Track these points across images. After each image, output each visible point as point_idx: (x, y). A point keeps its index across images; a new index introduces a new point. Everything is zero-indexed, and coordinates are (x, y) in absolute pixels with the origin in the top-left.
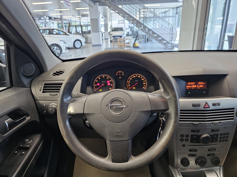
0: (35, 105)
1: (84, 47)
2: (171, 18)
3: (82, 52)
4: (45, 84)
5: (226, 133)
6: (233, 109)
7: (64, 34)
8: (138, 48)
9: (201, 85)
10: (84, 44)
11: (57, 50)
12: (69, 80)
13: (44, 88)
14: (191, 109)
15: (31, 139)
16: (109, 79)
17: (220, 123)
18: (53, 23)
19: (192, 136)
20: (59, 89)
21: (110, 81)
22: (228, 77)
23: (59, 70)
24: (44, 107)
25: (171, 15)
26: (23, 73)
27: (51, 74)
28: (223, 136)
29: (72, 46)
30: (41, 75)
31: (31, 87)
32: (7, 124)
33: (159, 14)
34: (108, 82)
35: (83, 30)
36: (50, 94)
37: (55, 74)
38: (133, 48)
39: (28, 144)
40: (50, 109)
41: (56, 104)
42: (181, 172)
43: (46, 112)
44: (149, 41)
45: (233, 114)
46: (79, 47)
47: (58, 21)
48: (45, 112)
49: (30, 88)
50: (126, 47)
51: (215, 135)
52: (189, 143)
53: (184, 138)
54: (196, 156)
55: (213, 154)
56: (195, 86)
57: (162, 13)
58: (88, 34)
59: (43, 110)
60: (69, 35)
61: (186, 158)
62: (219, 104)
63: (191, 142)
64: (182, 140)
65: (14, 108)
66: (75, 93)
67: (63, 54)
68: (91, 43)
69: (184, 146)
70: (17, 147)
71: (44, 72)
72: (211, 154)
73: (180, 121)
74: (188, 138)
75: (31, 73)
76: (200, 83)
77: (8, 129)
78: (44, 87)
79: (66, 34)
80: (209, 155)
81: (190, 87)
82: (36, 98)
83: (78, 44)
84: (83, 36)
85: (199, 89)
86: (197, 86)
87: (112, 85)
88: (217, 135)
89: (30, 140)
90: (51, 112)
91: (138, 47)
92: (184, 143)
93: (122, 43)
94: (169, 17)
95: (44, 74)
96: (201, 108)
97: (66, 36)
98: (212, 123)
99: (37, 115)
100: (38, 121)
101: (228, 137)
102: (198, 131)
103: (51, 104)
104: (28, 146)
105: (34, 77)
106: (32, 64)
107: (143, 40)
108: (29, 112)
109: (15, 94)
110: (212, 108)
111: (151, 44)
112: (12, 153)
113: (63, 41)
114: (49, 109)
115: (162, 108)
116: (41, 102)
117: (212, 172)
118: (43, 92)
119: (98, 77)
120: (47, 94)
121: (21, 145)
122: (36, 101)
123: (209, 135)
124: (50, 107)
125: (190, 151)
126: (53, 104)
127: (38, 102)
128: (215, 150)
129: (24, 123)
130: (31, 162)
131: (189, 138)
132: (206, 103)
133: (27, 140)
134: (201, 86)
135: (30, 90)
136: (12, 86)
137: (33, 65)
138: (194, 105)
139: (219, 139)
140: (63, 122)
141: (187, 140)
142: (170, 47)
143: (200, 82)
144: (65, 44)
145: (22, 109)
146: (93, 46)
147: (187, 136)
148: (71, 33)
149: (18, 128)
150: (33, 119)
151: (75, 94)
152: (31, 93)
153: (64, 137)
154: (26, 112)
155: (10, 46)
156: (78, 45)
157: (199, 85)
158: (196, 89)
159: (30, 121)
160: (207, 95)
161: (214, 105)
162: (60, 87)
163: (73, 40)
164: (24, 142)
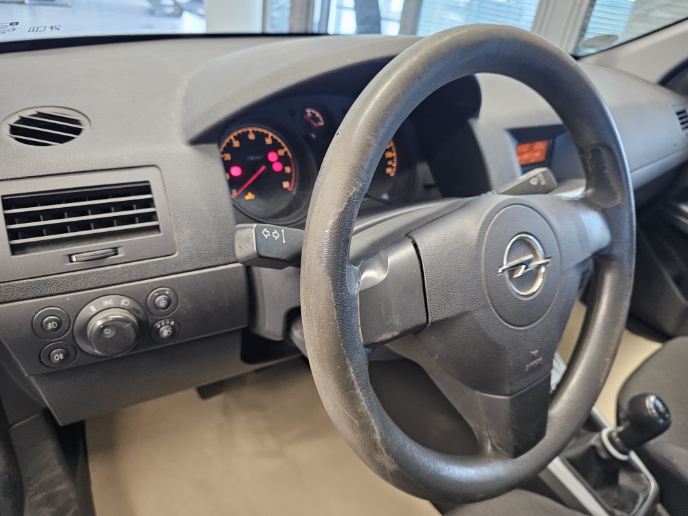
4: (5, 203)
9: (538, 151)
16: (275, 146)
21: (281, 153)
34: (272, 157)
36: (70, 256)
40: (108, 334)
43: (67, 356)
76: (536, 146)
78: (11, 219)
87: (288, 170)
90: (112, 350)
103: (93, 308)
118: (16, 251)
119: (231, 140)
126: (108, 302)
134: (538, 154)
142: (170, 10)
157: (534, 153)
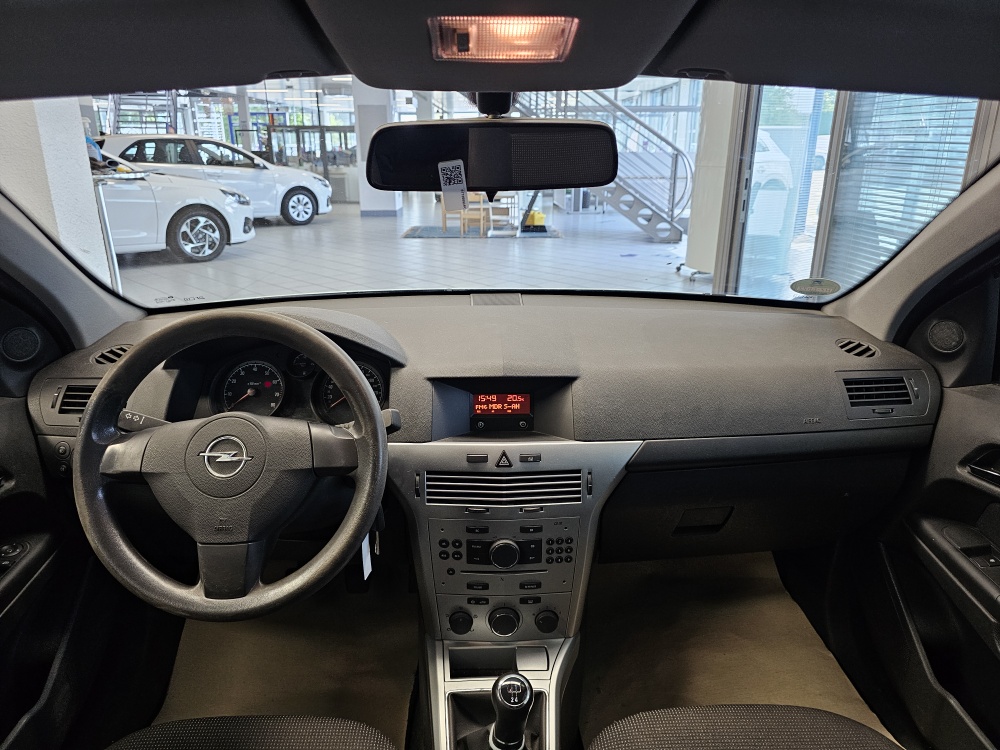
0: (34, 446)
1: (329, 220)
2: (683, 115)
3: (318, 239)
4: (69, 389)
5: (564, 539)
6: (579, 471)
7: (246, 160)
8: (544, 234)
9: (515, 403)
10: (323, 208)
11: (209, 232)
13: (64, 398)
14: (464, 470)
15: (18, 545)
17: (542, 508)
18: (207, 111)
19: (470, 543)
20: (84, 404)
21: (275, 382)
22: (576, 385)
23: (119, 347)
24: (61, 453)
25: (684, 103)
26: (4, 356)
27: (91, 359)
28: (555, 546)
29: (274, 212)
30: (60, 360)
31: (26, 396)
33: (641, 95)
35: (329, 148)
36: (80, 418)
37: (104, 358)
38: (523, 231)
39: (5, 559)
42: (451, 652)
43: (67, 470)
44: (594, 203)
45: (578, 485)
46: (304, 217)
47: (228, 102)
48: (63, 469)
49: (24, 398)
50: (495, 229)
51: (532, 542)
52: (463, 564)
53: (451, 550)
54: (487, 603)
55: (537, 600)
56: (499, 406)
57: (652, 91)
58: (347, 165)
59: (58, 464)
60: (265, 168)
61: (461, 608)
62: (537, 458)
63: (469, 562)
64: (444, 555)
66: (141, 417)
67: (233, 246)
68: (358, 203)
69: (451, 571)
71: (73, 350)
72: (530, 599)
73: (429, 501)
74: (459, 550)
75: (29, 355)
76: (510, 398)
78: (65, 396)
79: (252, 163)
80: (524, 601)
81: (484, 407)
82: (38, 428)
83: (301, 207)
84: (326, 175)
85: (509, 414)
86: (503, 407)
88: (539, 543)
89: (15, 549)
91: (542, 229)
92: (451, 563)
93: (479, 209)
94: (678, 109)
96: (490, 466)
97: (251, 171)
98: (521, 509)
99: (39, 478)
100: (42, 494)
101: (571, 550)
102: (485, 530)
104: (7, 563)
106: (33, 330)
107: (570, 199)
108: (13, 468)
110: (517, 466)
111: (599, 218)
113: (233, 195)
115: (341, 462)
116: (53, 440)
117: (540, 652)
118: (62, 411)
119: (239, 371)
120: (72, 419)
122: (39, 436)
123: (516, 543)
125: (470, 586)
127: (46, 439)
128: (539, 585)
131: (463, 550)
132: (504, 454)
133: (5, 547)
134: (517, 406)
135: (23, 403)
137: (35, 333)
138: (471, 460)
139: (545, 556)
141: (457, 556)
142: (666, 234)
143: (512, 394)
144: (245, 207)
146: (365, 214)
147: (457, 543)
150: (25, 489)
151: (140, 421)
152: (25, 412)
156: (300, 209)
157: (510, 404)
158: (500, 414)
159: (15, 492)
160: (529, 433)
161: (524, 459)
162: (88, 397)
163: (282, 190)
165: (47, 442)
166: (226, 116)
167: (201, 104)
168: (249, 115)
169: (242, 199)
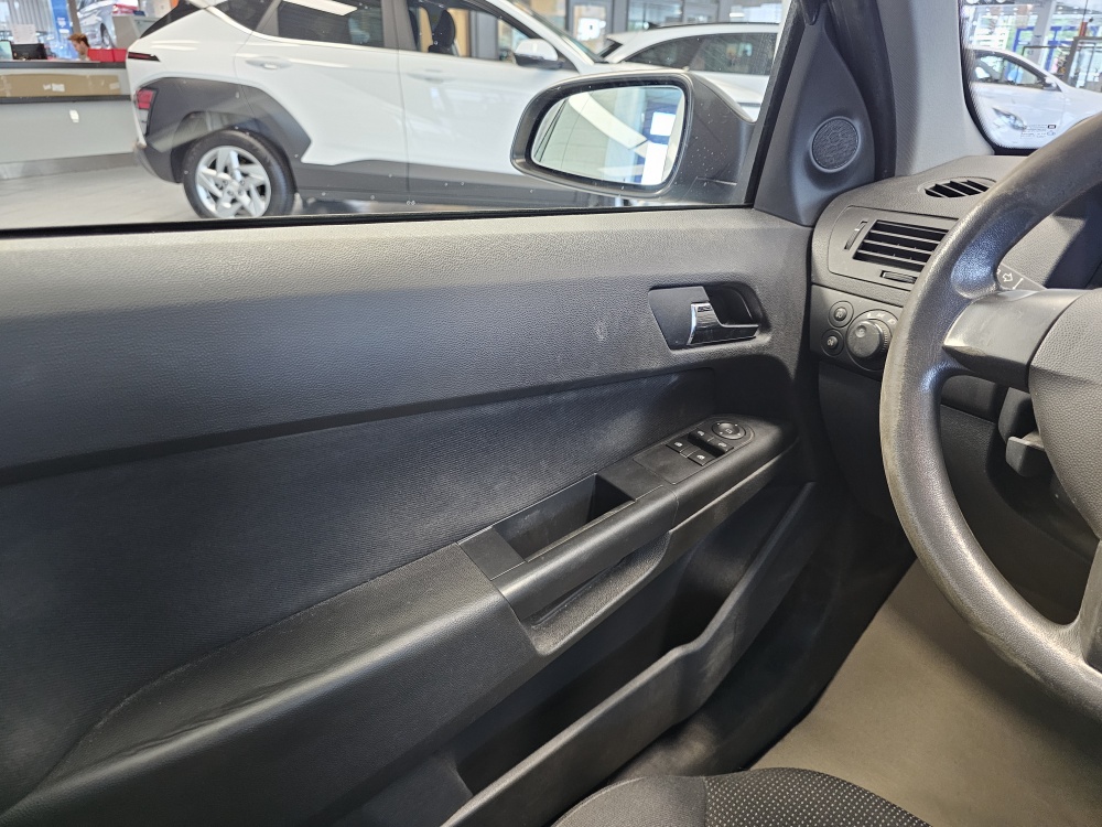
4: (876, 226)
7: (1033, 79)
12: (1018, 185)
13: (866, 238)
15: (741, 429)
23: (965, 180)
24: (838, 319)
26: (809, 157)
27: (918, 189)
30: (872, 185)
31: (813, 226)
32: (694, 324)
36: (883, 272)
37: (939, 191)
39: (723, 439)
40: (860, 334)
41: (892, 321)
43: (836, 346)
47: (1024, 11)
48: (832, 341)
49: (810, 229)
59: (829, 332)
60: (1058, 89)
65: (734, 275)
66: (1016, 278)
70: (687, 432)
71: (891, 175)
75: (840, 164)
77: (690, 339)
78: (869, 236)
79: (1041, 82)
82: (817, 276)
89: (736, 431)
90: (857, 350)
95: (888, 186)
97: (1037, 92)
99: (796, 345)
100: (792, 368)
103: (869, 315)
104: (723, 445)
105: (845, 186)
106: (857, 124)
108: (774, 319)
109: (752, 230)
112: (666, 442)
113: (1008, 116)
114: (854, 333)
116: (832, 297)
118: (857, 256)
120: (871, 270)
121: (702, 434)
122: (814, 286)
124: (862, 327)
126: (880, 315)
127: (821, 293)
129: (744, 350)
130: (714, 506)
133: (725, 425)
135: (808, 235)
136: (749, 203)
137: (858, 130)
140: (906, 372)
145: (758, 292)
148: (1073, 82)
149: (720, 352)
150: (775, 353)
151: (1013, 283)
152: (805, 251)
153: (887, 437)
154: (763, 310)
155: (806, 25)
159: (766, 352)
164: (714, 429)
165: (822, 299)
166: (1015, 31)
167: (989, 16)
168: (1048, 28)
169: (1018, 123)
